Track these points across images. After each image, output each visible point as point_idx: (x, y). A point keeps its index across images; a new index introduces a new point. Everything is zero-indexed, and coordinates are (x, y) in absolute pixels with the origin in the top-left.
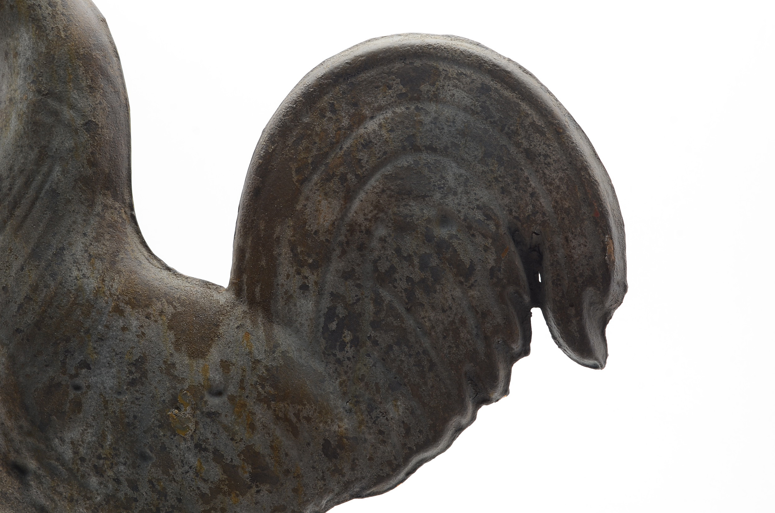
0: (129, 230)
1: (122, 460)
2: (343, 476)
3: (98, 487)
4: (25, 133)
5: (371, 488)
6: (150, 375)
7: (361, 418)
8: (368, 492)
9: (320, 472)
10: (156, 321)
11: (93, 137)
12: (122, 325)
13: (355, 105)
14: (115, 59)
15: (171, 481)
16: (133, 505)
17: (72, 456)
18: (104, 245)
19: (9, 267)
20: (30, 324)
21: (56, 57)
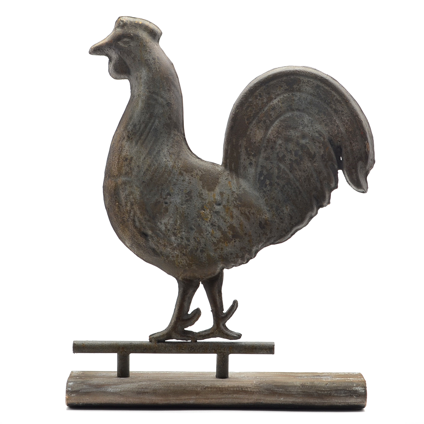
0: (184, 143)
1: (183, 230)
2: (267, 236)
3: (174, 241)
4: (144, 107)
5: (277, 240)
6: (193, 198)
7: (273, 213)
8: (277, 242)
9: (258, 234)
10: (195, 178)
11: (170, 109)
12: (182, 179)
13: (269, 94)
14: (177, 78)
15: (202, 238)
16: (188, 247)
17: (165, 229)
18: (175, 149)
19: (140, 158)
20: (148, 179)
21: (156, 79)
